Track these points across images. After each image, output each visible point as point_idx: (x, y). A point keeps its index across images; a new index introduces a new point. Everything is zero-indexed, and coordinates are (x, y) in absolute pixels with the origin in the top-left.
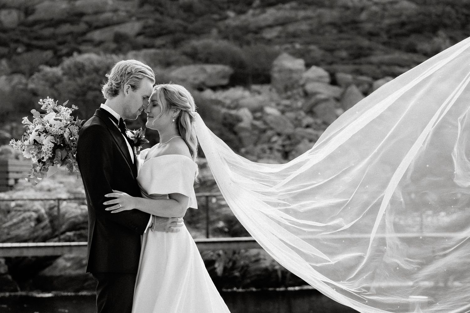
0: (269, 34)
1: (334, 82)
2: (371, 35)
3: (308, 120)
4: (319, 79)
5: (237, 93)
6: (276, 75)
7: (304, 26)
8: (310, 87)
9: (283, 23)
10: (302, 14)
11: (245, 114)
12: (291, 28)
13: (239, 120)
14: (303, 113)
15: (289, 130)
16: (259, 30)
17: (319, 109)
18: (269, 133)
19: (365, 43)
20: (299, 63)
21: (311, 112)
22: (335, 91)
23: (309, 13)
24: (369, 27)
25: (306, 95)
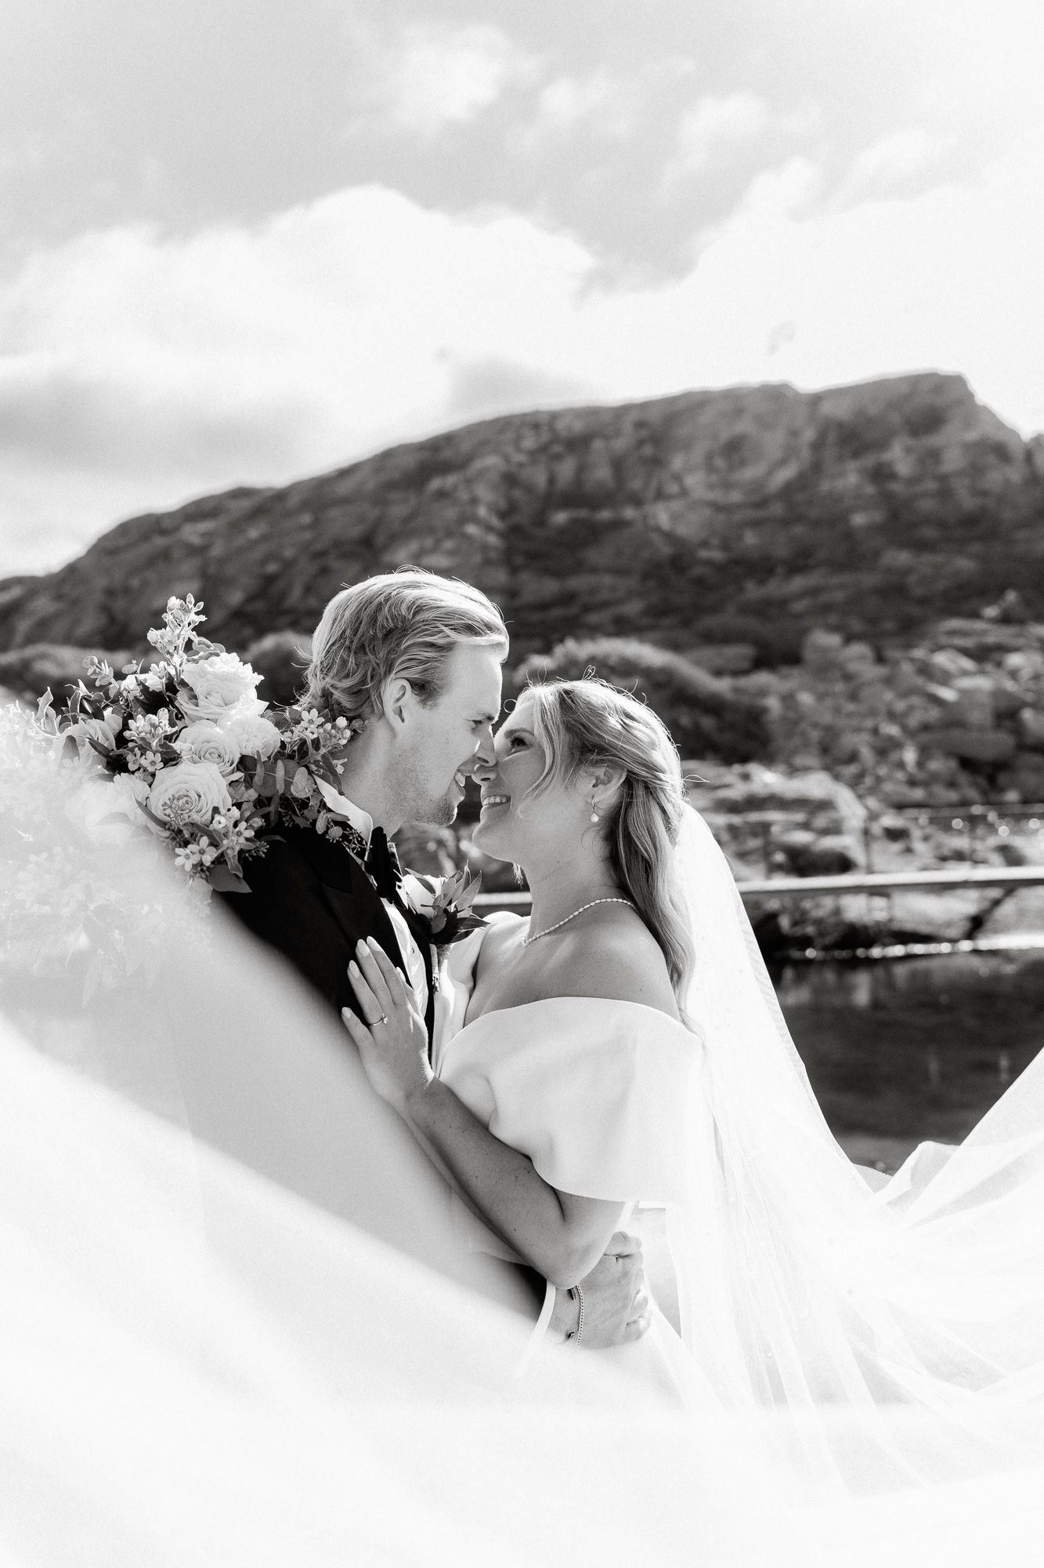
0: (799, 606)
1: (880, 659)
2: (923, 601)
3: (850, 707)
4: (862, 658)
5: (763, 678)
6: (809, 655)
7: (838, 596)
8: (853, 667)
9: (814, 592)
10: (835, 580)
11: (773, 704)
12: (824, 598)
13: (764, 711)
14: (842, 701)
15: (827, 718)
16: (783, 603)
17: (865, 693)
18: (803, 726)
19: (915, 611)
20: (833, 640)
21: (854, 697)
22: (881, 671)
23: (846, 578)
24: (919, 592)
25: (848, 677)
